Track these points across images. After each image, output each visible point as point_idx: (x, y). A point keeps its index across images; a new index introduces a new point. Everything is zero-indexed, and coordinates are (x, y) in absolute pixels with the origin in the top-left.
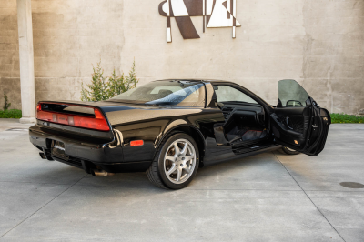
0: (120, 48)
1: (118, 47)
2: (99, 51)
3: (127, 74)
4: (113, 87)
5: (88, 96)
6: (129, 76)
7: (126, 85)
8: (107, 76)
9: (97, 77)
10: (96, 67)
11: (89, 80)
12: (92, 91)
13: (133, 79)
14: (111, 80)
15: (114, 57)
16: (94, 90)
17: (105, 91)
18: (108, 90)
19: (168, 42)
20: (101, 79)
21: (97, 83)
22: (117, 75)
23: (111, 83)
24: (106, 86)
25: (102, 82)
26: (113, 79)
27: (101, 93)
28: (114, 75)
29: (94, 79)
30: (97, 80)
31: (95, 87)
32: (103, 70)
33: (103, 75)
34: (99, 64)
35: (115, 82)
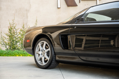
0: (27, 11)
1: (27, 10)
2: (14, 12)
4: (22, 35)
5: (5, 41)
8: (18, 29)
9: (11, 28)
10: (11, 22)
11: (7, 31)
12: (8, 37)
14: (21, 30)
15: (24, 16)
16: (10, 37)
17: (17, 37)
18: (19, 37)
19: (58, 8)
20: (15, 30)
21: (12, 32)
22: (25, 28)
23: (21, 33)
24: (18, 34)
25: (15, 32)
26: (23, 30)
27: (14, 39)
28: (23, 27)
29: (10, 30)
30: (12, 30)
31: (10, 35)
32: (16, 24)
33: (16, 28)
34: (13, 20)
35: (24, 32)
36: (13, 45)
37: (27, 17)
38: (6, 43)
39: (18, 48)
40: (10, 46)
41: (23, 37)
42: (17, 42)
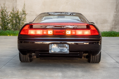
3: (20, 10)
4: (12, 17)
6: (22, 11)
7: (20, 16)
8: (9, 11)
9: (3, 11)
10: (3, 6)
13: (24, 13)
14: (11, 13)
15: (13, 1)
16: (2, 19)
17: (8, 19)
18: (10, 19)
20: (6, 12)
21: (3, 15)
22: (15, 11)
23: (12, 15)
24: (8, 17)
25: (6, 14)
26: (13, 13)
27: (6, 21)
28: (13, 11)
29: (1, 13)
30: (3, 13)
31: (2, 17)
32: (7, 8)
33: (7, 11)
34: (4, 4)
35: (14, 14)
36: (5, 25)
37: (16, 1)
39: (9, 29)
40: (2, 27)
41: (13, 19)
42: (8, 23)
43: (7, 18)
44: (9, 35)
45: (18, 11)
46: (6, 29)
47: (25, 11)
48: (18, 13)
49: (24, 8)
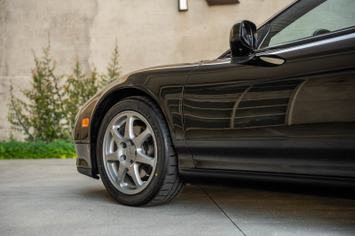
0: (89, 21)
1: (85, 19)
2: (46, 26)
4: (75, 95)
5: (24, 112)
6: (106, 72)
8: (62, 74)
9: (41, 76)
10: (40, 56)
11: (27, 82)
12: (33, 102)
14: (71, 81)
15: (78, 38)
16: (37, 100)
17: (59, 102)
18: (66, 101)
19: (180, 11)
20: (51, 79)
21: (43, 87)
22: (83, 71)
23: (72, 88)
24: (60, 93)
25: (53, 85)
26: (76, 79)
27: (51, 107)
28: (77, 72)
29: (36, 80)
30: (43, 81)
31: (39, 94)
32: (55, 62)
33: (54, 73)
34: (46, 51)
35: (79, 85)
36: (47, 124)
37: (88, 40)
38: (27, 119)
39: (62, 136)
40: (39, 129)
41: (77, 102)
42: (58, 116)
43: (56, 97)
44: (64, 157)
45: (94, 74)
46: (52, 136)
47: (117, 72)
48: (94, 79)
49: (116, 63)
